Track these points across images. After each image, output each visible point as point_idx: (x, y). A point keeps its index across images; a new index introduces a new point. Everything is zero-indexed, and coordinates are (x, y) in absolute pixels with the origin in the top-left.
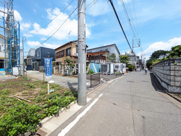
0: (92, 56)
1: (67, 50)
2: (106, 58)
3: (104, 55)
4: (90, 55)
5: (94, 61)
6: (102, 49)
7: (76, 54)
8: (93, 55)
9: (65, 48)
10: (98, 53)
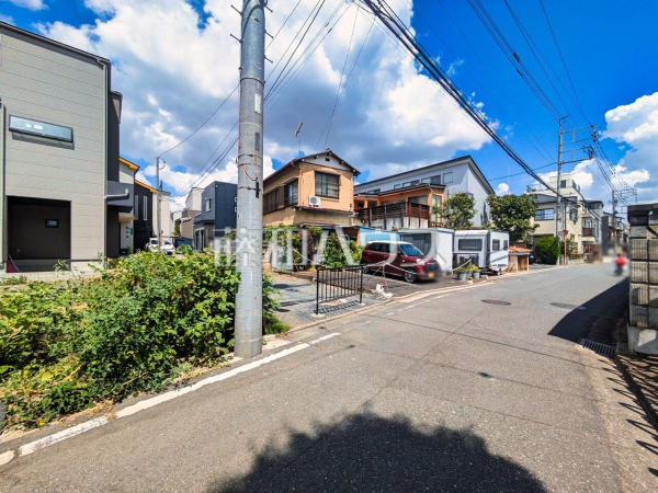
0: (378, 205)
1: (286, 187)
2: (431, 210)
3: (422, 201)
4: (369, 203)
5: (382, 225)
6: (419, 178)
7: (313, 200)
8: (382, 203)
9: (281, 183)
10: (402, 192)
